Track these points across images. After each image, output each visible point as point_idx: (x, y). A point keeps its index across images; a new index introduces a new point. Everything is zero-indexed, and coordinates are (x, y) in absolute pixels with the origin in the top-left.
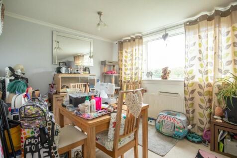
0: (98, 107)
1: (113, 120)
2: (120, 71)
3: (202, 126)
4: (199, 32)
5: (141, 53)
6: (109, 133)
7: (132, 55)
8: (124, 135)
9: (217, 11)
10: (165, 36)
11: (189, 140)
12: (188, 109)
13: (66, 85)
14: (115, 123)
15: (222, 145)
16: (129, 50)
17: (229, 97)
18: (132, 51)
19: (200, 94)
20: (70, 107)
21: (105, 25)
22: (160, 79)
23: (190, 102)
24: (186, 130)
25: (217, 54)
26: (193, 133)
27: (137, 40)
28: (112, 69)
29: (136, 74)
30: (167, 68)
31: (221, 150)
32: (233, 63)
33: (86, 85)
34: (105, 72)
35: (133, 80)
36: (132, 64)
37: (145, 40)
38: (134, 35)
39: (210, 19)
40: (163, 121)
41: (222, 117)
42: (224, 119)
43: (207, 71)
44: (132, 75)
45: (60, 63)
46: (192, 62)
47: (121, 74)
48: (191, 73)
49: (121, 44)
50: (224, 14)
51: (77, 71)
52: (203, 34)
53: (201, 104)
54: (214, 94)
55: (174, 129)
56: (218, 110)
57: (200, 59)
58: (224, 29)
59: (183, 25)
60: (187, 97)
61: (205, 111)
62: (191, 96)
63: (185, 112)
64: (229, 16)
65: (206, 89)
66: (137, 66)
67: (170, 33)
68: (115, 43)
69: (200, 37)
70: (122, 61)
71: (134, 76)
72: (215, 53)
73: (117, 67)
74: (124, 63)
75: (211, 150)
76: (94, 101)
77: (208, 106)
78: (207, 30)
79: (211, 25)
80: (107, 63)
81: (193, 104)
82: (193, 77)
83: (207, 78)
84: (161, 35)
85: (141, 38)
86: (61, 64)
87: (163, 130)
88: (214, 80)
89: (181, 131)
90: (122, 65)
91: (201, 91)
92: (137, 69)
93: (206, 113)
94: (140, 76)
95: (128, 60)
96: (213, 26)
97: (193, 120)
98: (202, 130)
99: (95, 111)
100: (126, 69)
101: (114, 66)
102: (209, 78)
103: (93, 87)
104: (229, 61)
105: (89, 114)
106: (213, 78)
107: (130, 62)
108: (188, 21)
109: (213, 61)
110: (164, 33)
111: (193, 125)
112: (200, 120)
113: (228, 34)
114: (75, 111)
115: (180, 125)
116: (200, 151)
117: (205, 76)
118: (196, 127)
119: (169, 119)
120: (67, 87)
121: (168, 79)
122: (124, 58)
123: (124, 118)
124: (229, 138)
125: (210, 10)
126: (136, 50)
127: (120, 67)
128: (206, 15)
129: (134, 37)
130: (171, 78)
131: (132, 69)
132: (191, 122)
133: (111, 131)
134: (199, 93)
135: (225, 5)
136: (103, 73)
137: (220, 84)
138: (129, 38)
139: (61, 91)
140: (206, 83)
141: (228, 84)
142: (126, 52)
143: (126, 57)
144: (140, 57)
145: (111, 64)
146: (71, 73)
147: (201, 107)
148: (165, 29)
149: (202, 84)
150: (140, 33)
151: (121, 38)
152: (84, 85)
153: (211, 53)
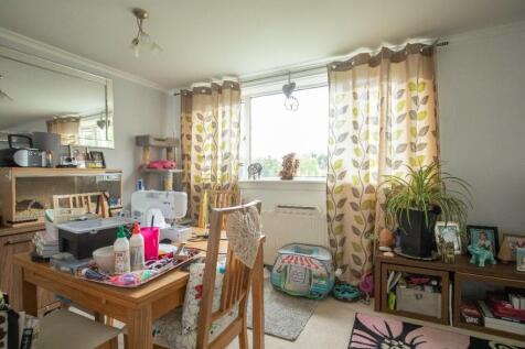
0: (151, 253)
1: (195, 281)
2: (186, 162)
3: (358, 268)
4: (354, 86)
5: (237, 120)
6: (185, 314)
7: (214, 125)
8: (221, 311)
9: (385, 50)
10: (289, 89)
11: (337, 299)
12: (332, 237)
13: (35, 199)
14: (200, 288)
15: (393, 297)
16: (208, 113)
17: (405, 210)
18: (216, 117)
19: (354, 207)
20: (63, 260)
21: (154, 46)
22: (278, 179)
23: (336, 224)
24: (332, 278)
25: (384, 131)
26: (344, 283)
27: (227, 92)
28: (164, 157)
29: (224, 169)
30: (292, 156)
31: (392, 307)
32: (408, 148)
33: (99, 196)
34: (148, 163)
35: (219, 182)
36: (215, 146)
37: (245, 92)
38: (219, 78)
39: (372, 62)
40: (286, 267)
41: (392, 247)
42: (396, 250)
43: (367, 162)
44: (215, 171)
45: (10, 137)
46: (341, 145)
47: (189, 168)
48: (339, 166)
49: (188, 98)
50: (396, 58)
51: (69, 160)
52: (360, 91)
53: (356, 225)
54: (378, 206)
55: (310, 280)
56: (384, 235)
57: (355, 140)
58: (396, 86)
59: (326, 69)
60: (332, 214)
61: (363, 239)
62: (339, 212)
63: (328, 245)
64: (403, 63)
65: (366, 197)
66: (227, 150)
67: (299, 82)
68: (172, 93)
69: (355, 96)
70: (189, 137)
71: (219, 172)
72: (381, 129)
73: (176, 151)
74: (194, 141)
75: (376, 310)
76: (139, 239)
77: (368, 228)
78: (368, 83)
79: (375, 75)
80: (152, 142)
81: (341, 227)
82: (342, 175)
83: (367, 175)
84: (280, 85)
85: (236, 87)
86: (14, 140)
87: (288, 286)
88: (378, 180)
89: (323, 282)
90: (189, 147)
91: (357, 201)
92: (227, 156)
93: (366, 242)
94: (233, 172)
95: (204, 136)
96: (378, 78)
97: (342, 258)
98: (358, 276)
99: (144, 263)
100: (201, 158)
101: (169, 150)
102: (370, 176)
103: (116, 203)
104: (401, 145)
105: (129, 273)
106: (376, 176)
107: (210, 141)
108: (334, 63)
109: (377, 143)
110: (286, 82)
111: (344, 268)
112: (354, 257)
113: (400, 96)
114: (84, 271)
115: (322, 270)
116: (359, 316)
117: (363, 173)
118: (348, 270)
119: (299, 261)
120: (38, 206)
121: (295, 179)
122: (194, 132)
123: (222, 271)
124: (403, 284)
125: (373, 47)
126: (224, 113)
127: (186, 152)
128: (367, 55)
129: (220, 83)
130: (300, 176)
131: (216, 157)
132: (339, 264)
133: (192, 307)
134: (353, 205)
135: (397, 41)
136: (141, 167)
137: (388, 186)
138: (208, 85)
139: (16, 216)
140: (366, 186)
141: (402, 186)
142: (200, 117)
143: (200, 129)
144: (235, 130)
145: (163, 144)
146: (48, 166)
147: (356, 231)
148: (289, 73)
149: (359, 187)
150: (234, 76)
151: (189, 84)
152: (92, 197)
153: (374, 129)
